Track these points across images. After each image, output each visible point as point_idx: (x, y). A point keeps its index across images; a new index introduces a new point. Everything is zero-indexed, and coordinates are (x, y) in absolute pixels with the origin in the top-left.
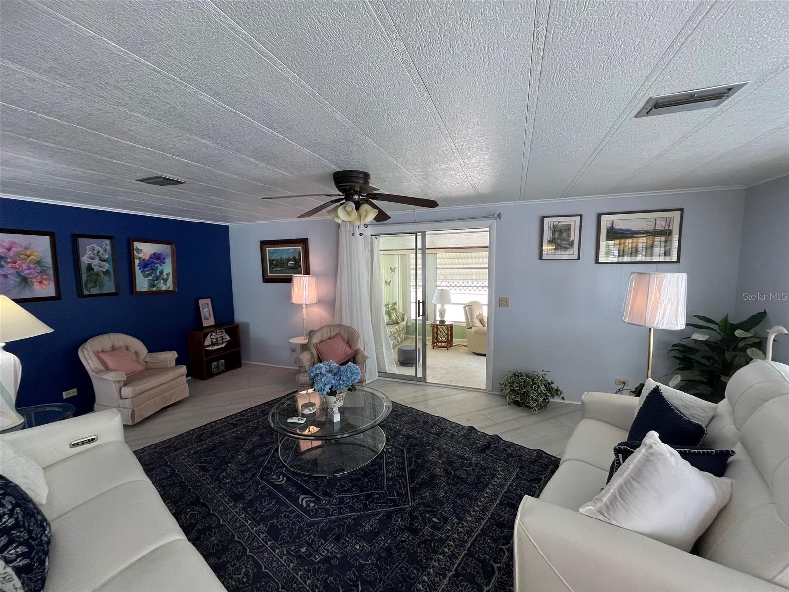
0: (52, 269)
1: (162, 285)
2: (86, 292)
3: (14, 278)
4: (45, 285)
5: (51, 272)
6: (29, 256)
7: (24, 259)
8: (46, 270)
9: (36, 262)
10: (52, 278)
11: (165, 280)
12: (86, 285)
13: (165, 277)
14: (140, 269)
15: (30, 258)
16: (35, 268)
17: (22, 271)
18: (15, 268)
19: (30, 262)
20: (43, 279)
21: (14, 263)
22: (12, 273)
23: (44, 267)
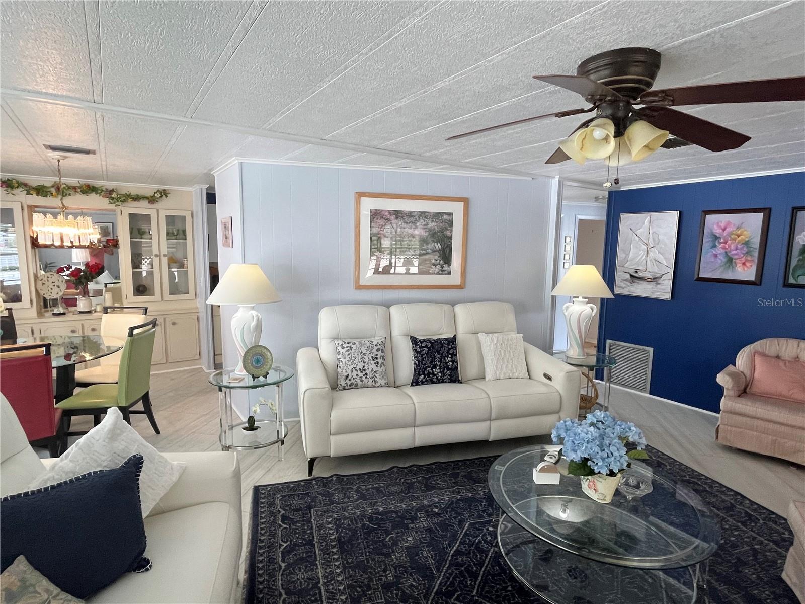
0: (757, 251)
2: (792, 281)
3: (722, 258)
4: (747, 267)
5: (756, 254)
6: (739, 236)
7: (735, 239)
8: (753, 251)
9: (744, 242)
10: (756, 261)
12: (794, 271)
15: (740, 238)
16: (741, 249)
17: (730, 252)
18: (724, 248)
19: (738, 242)
20: (747, 260)
21: (726, 243)
22: (722, 253)
23: (751, 247)
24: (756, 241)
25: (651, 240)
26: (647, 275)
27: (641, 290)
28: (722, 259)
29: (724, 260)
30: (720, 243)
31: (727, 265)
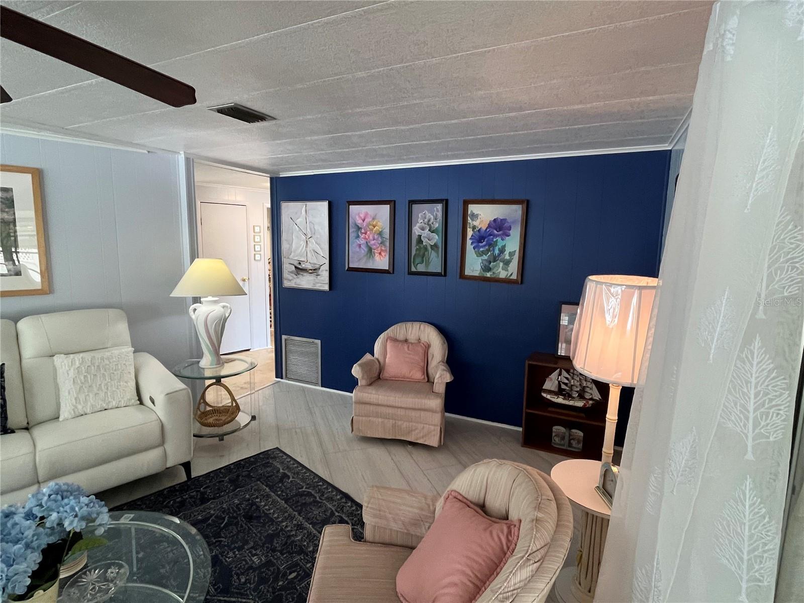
0: (389, 241)
1: (500, 269)
2: (413, 269)
4: (383, 256)
5: (388, 244)
6: (374, 227)
7: (372, 230)
8: (385, 241)
9: (378, 232)
10: (388, 250)
11: (507, 263)
12: (414, 259)
13: (507, 257)
14: (472, 243)
15: (375, 229)
16: (378, 239)
17: (369, 242)
18: (365, 238)
19: (375, 233)
20: (382, 250)
21: (366, 233)
22: (363, 243)
23: (384, 237)
24: (387, 231)
25: (308, 230)
26: (309, 267)
27: (306, 282)
28: (364, 249)
29: (366, 250)
30: (362, 233)
31: (369, 255)
